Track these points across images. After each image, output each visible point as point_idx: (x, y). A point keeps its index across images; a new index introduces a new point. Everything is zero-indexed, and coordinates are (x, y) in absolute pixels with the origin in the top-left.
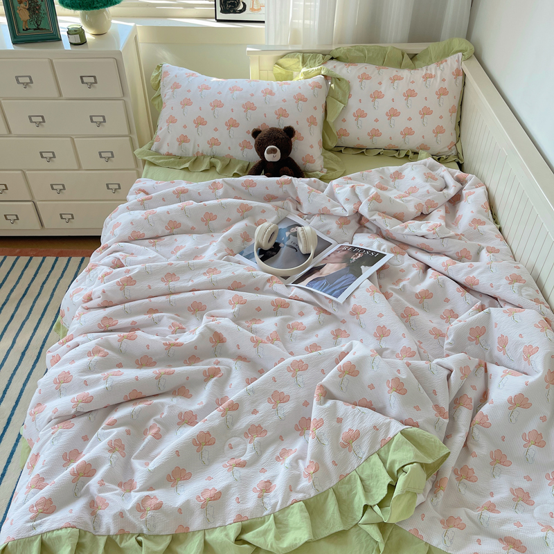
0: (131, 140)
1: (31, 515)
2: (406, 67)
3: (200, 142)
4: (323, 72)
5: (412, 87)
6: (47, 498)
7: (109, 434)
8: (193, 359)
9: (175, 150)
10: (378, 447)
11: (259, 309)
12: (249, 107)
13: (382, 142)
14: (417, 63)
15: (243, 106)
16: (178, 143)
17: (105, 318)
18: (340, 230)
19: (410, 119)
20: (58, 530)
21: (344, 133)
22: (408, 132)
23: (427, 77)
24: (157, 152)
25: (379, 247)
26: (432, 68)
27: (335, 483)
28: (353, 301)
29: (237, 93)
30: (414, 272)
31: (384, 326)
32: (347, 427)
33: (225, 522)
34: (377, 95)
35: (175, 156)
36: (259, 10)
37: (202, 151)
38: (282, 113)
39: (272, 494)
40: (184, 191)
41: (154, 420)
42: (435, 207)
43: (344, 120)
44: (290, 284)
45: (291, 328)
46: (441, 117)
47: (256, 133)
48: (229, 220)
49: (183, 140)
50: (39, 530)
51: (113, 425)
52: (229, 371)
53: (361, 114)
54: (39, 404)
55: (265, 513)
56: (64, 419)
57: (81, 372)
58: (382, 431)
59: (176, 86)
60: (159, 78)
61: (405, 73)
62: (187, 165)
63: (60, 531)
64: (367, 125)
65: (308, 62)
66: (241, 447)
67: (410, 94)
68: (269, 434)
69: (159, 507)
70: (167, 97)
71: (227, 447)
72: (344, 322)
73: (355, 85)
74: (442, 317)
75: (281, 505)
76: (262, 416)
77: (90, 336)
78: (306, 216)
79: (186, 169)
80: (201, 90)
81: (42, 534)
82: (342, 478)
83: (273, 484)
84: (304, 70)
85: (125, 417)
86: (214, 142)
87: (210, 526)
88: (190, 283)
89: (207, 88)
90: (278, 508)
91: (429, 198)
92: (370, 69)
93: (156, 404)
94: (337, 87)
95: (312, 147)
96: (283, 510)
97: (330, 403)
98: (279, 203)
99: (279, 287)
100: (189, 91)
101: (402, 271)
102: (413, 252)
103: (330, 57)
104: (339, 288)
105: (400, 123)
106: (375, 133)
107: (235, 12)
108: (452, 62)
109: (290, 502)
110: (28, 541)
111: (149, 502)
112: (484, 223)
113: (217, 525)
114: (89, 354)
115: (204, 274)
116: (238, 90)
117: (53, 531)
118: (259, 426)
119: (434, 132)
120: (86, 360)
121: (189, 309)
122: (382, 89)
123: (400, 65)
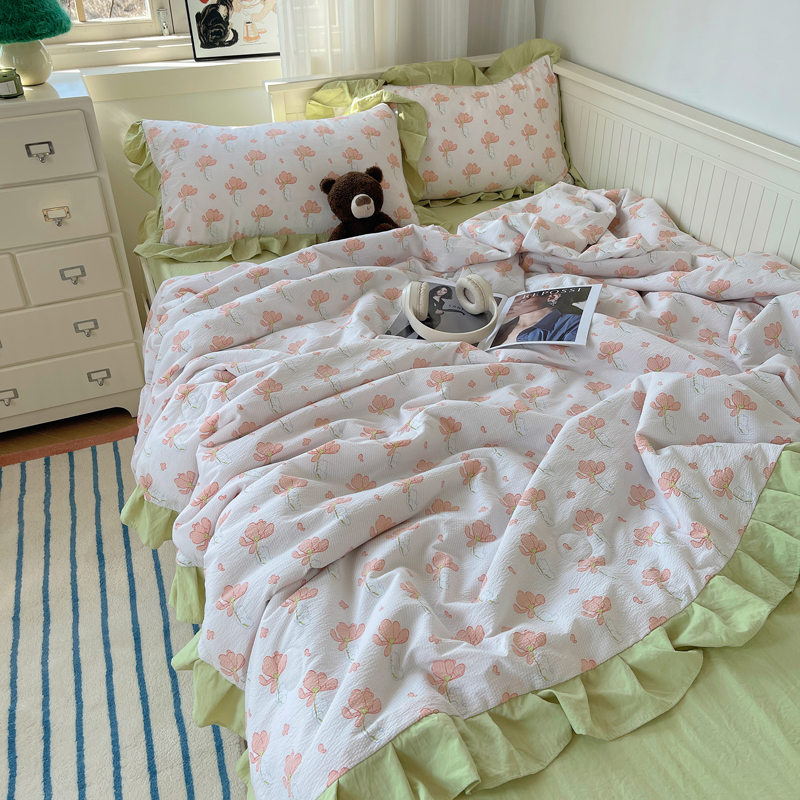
0: (113, 241)
1: (353, 723)
2: (483, 83)
3: (239, 217)
4: (385, 99)
5: (504, 102)
6: (362, 688)
7: (388, 581)
8: (424, 464)
9: (201, 236)
10: (764, 480)
11: (472, 384)
12: (304, 153)
13: (481, 182)
14: (493, 77)
15: (295, 152)
16: (204, 224)
17: (260, 444)
18: (505, 279)
19: (512, 143)
20: (415, 723)
21: (432, 177)
22: (514, 161)
23: (517, 89)
24: (172, 244)
25: (574, 281)
26: (518, 79)
27: (737, 541)
28: (597, 341)
29: (279, 138)
30: (636, 299)
31: (658, 356)
32: (709, 470)
33: (638, 636)
34: (463, 119)
35: (202, 245)
36: (257, 38)
37: (244, 229)
38: (353, 155)
39: (671, 580)
40: (264, 273)
41: (434, 547)
42: (601, 233)
43: (428, 159)
44: (489, 349)
45: (531, 396)
46: (548, 137)
47: (327, 185)
48: (345, 297)
49: (213, 217)
50: (383, 737)
51: (381, 568)
52: (491, 462)
53: (448, 147)
54: (227, 588)
55: (683, 605)
56: (294, 587)
57: (284, 514)
58: (758, 458)
59: (179, 144)
60: (142, 141)
61: (487, 89)
62: (228, 252)
63: (420, 725)
64: (460, 159)
65: (356, 90)
66: (581, 543)
67: (505, 111)
68: (606, 517)
69: (543, 640)
70: (167, 162)
71: (563, 549)
72: (590, 373)
73: (432, 109)
74: (701, 340)
75: (697, 588)
76: (584, 496)
77: (253, 472)
78: (446, 274)
79: (229, 258)
80: (224, 142)
81: (392, 741)
82: (742, 532)
83: (662, 571)
84: (356, 100)
85: (392, 553)
86: (263, 212)
87: (623, 646)
88: (358, 374)
89: (232, 138)
90: (694, 593)
91: (590, 223)
92: (443, 90)
93: (425, 525)
94: (408, 116)
95: (402, 196)
96: (702, 593)
97: (666, 451)
98: (404, 264)
99: (477, 354)
100: (205, 146)
101: (618, 301)
102: (616, 281)
103: (383, 82)
104: (567, 331)
105: (502, 151)
106: (472, 170)
107: (222, 45)
108: (540, 69)
109: (704, 582)
110: (372, 763)
111: (524, 640)
112: (675, 234)
113: (631, 642)
114: (277, 490)
115: (368, 358)
116: (280, 133)
117: (408, 728)
118: (588, 510)
119: (544, 158)
120: (279, 499)
121: (371, 409)
122: (468, 109)
123: (474, 82)
